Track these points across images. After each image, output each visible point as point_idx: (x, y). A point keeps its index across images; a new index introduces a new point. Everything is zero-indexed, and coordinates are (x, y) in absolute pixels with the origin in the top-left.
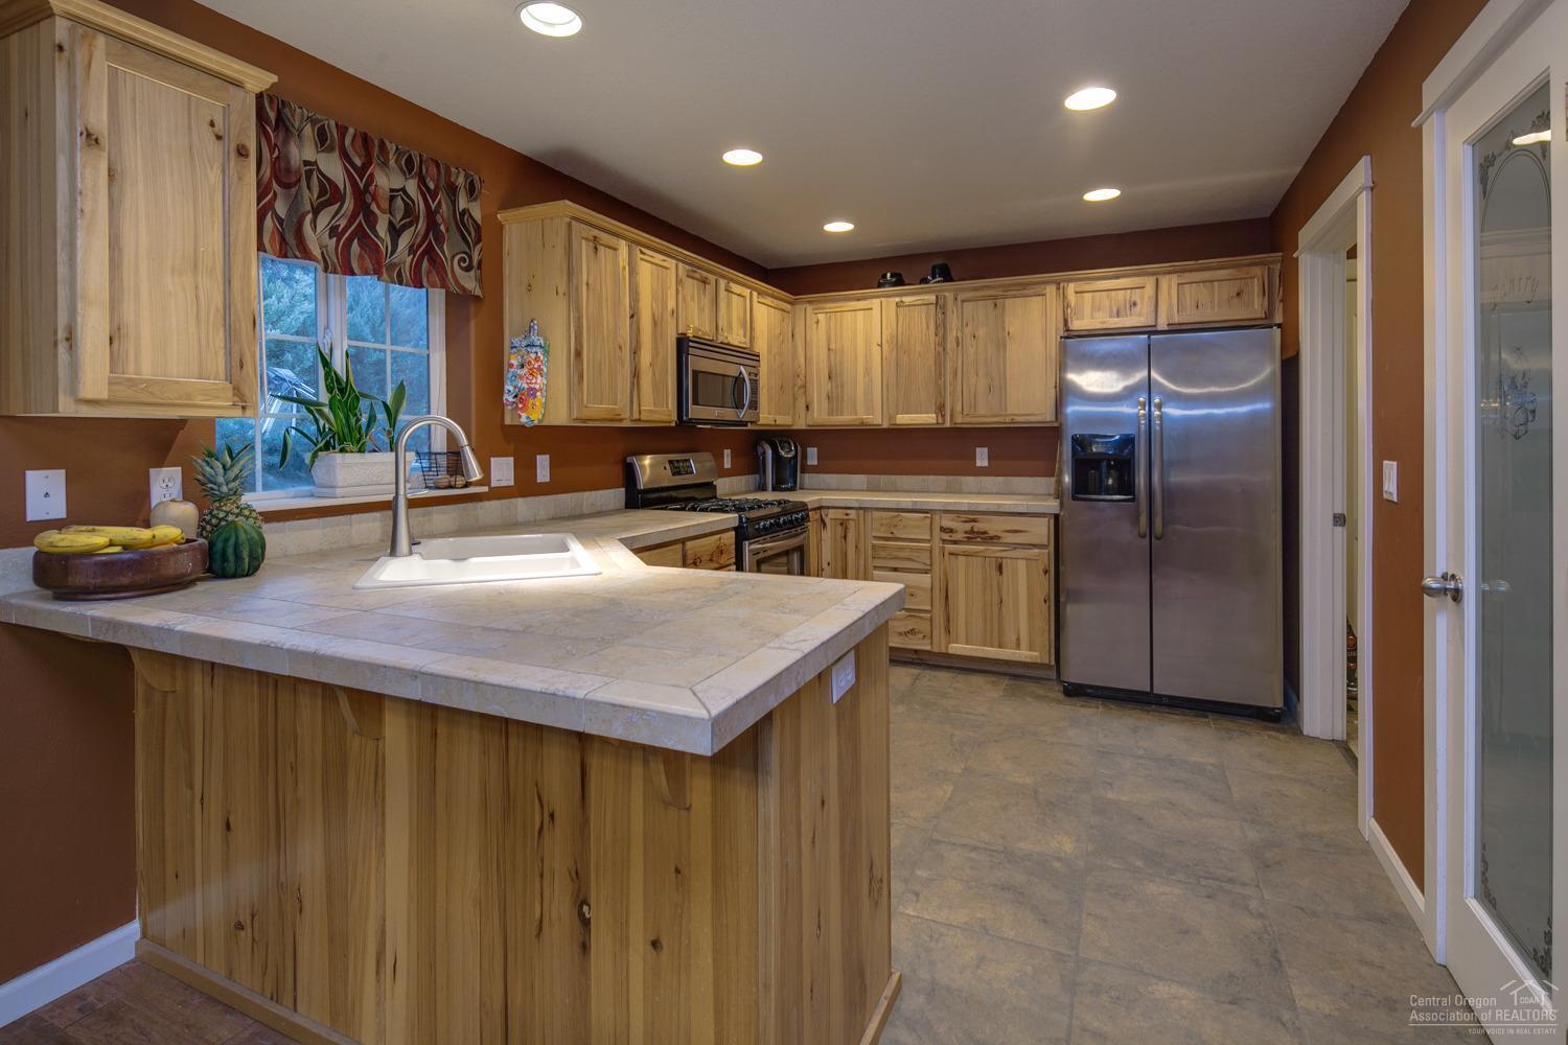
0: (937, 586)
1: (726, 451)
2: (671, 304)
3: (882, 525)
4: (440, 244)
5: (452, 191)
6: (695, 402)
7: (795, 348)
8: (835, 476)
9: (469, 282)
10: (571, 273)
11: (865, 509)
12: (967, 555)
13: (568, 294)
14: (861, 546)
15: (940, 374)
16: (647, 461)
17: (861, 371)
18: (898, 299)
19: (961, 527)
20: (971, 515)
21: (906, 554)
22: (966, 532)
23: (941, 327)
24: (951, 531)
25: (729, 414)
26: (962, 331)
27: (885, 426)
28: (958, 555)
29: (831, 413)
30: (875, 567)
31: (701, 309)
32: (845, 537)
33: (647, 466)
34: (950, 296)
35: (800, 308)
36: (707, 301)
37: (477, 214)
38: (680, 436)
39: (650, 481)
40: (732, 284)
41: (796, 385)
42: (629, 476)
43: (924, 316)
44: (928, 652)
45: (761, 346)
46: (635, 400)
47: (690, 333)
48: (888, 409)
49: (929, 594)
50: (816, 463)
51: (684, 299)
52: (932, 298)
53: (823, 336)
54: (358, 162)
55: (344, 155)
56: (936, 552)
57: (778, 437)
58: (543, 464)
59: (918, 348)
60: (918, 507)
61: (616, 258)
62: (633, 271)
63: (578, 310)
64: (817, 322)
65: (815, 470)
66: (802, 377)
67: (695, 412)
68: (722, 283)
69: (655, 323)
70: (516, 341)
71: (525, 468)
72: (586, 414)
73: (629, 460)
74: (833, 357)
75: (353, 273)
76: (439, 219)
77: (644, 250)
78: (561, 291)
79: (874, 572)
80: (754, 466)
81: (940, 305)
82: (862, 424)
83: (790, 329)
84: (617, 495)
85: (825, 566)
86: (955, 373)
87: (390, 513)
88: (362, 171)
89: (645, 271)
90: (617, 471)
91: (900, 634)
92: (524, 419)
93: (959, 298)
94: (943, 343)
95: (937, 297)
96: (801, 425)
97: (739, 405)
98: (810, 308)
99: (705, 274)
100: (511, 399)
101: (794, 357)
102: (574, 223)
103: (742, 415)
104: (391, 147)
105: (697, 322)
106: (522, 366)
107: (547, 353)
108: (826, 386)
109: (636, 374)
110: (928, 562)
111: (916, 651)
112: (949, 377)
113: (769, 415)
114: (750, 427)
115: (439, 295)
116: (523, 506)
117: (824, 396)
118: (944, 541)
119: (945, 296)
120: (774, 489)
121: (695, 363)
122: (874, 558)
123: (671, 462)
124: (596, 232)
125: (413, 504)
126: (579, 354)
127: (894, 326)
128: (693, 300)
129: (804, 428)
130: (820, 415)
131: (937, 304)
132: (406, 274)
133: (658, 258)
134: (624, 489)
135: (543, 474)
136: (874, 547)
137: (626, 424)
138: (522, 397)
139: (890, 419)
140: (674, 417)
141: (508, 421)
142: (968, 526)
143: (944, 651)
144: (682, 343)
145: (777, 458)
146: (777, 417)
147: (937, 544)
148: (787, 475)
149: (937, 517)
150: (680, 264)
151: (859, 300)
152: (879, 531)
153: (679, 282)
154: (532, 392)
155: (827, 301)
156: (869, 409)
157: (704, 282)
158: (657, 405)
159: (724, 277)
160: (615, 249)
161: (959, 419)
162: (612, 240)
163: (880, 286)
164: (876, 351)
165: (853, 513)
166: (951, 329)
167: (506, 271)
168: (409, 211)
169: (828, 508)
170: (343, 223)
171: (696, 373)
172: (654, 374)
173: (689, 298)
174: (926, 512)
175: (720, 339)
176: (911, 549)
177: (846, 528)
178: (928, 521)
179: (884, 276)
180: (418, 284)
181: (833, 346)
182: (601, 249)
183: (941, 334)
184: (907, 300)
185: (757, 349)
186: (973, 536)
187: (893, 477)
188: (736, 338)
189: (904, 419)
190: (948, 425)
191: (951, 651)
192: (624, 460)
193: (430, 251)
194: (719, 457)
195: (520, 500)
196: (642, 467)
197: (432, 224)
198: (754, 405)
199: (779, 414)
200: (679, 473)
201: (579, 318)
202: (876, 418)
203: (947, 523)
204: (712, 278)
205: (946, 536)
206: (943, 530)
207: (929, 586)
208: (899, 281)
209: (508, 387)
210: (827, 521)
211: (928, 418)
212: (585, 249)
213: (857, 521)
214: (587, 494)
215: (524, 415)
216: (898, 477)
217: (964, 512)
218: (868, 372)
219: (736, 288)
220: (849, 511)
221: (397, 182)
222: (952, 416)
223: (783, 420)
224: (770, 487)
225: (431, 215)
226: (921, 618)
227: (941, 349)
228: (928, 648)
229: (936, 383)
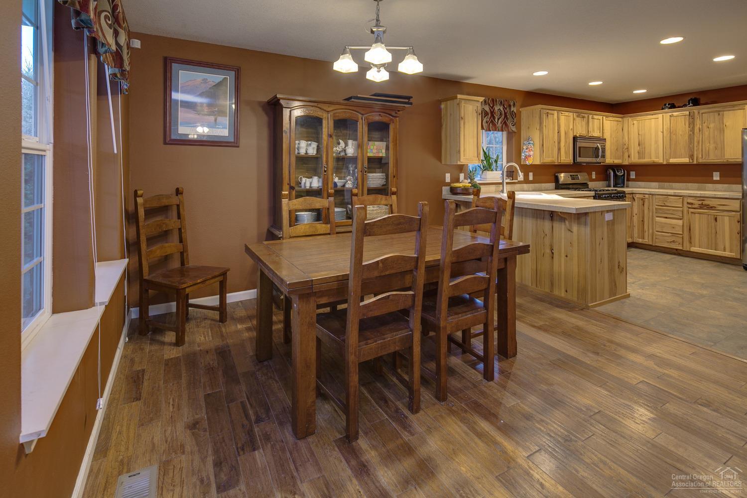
0: (685, 225)
1: (593, 172)
2: (571, 127)
3: (660, 200)
4: (507, 120)
5: (510, 106)
6: (580, 157)
7: (623, 135)
8: (643, 183)
9: (514, 129)
10: (541, 123)
11: (652, 195)
12: (699, 213)
13: (540, 130)
14: (651, 208)
15: (691, 143)
16: (562, 175)
17: (653, 143)
18: (670, 114)
19: (697, 203)
20: (702, 198)
21: (671, 212)
22: (699, 205)
23: (692, 124)
24: (692, 204)
25: (594, 160)
26: (702, 126)
27: (665, 163)
28: (695, 213)
29: (639, 158)
30: (657, 217)
31: (582, 126)
32: (643, 205)
33: (562, 176)
34: (696, 112)
35: (626, 119)
36: (584, 123)
37: (515, 111)
38: (574, 167)
39: (564, 181)
40: (594, 116)
41: (624, 148)
42: (557, 179)
43: (683, 120)
44: (681, 250)
45: (607, 136)
46: (559, 158)
47: (578, 135)
48: (666, 156)
49: (682, 228)
50: (634, 177)
51: (576, 124)
52: (687, 113)
53: (636, 130)
54: (492, 106)
55: (489, 105)
56: (685, 212)
57: (615, 167)
58: (531, 175)
59: (680, 133)
60: (676, 194)
61: (553, 117)
62: (558, 119)
63: (543, 133)
64: (634, 124)
65: (633, 180)
66: (627, 145)
67: (579, 160)
68: (590, 116)
69: (566, 134)
70: (525, 142)
71: (526, 176)
72: (545, 161)
73: (556, 175)
74: (640, 137)
75: (490, 131)
76: (507, 114)
77: (562, 112)
78: (538, 129)
79: (657, 218)
80: (607, 178)
81: (691, 116)
82: (654, 162)
83: (621, 127)
84: (553, 185)
85: (634, 215)
86: (699, 142)
87: (502, 185)
88: (492, 108)
89: (562, 118)
90: (553, 178)
91: (668, 242)
92: (527, 163)
93: (701, 113)
94: (693, 130)
95: (690, 113)
96: (626, 163)
97: (597, 156)
98: (630, 119)
99: (583, 115)
100: (523, 157)
101: (623, 138)
102: (542, 110)
103: (598, 160)
104: (498, 100)
105: (580, 130)
106: (527, 149)
107: (534, 145)
108: (637, 148)
109: (559, 149)
110: (681, 215)
111: (677, 250)
112: (696, 144)
113: (609, 160)
114: (602, 164)
115: (505, 133)
116: (525, 186)
117: (636, 152)
118: (689, 208)
119: (694, 112)
120: (614, 187)
121: (579, 144)
122: (656, 213)
123: (571, 175)
124: (548, 111)
125: (507, 183)
126: (543, 145)
127: (669, 125)
128: (579, 124)
129: (627, 164)
130: (635, 159)
131: (689, 115)
132: (500, 129)
133: (567, 114)
134: (554, 184)
135: (531, 178)
136: (656, 208)
137: (556, 164)
138: (527, 157)
139: (667, 160)
140: (572, 161)
141: (522, 164)
142: (700, 202)
143: (688, 250)
144: (575, 139)
145: (615, 176)
146: (614, 160)
147: (685, 209)
148: (620, 181)
149: (685, 199)
150: (574, 114)
151: (652, 115)
152: (659, 203)
153: (574, 119)
154: (530, 156)
155: (638, 116)
156: (657, 157)
157: (583, 117)
158: (566, 158)
159: (591, 114)
160: (553, 114)
161: (701, 161)
162: (552, 112)
163: (663, 109)
164: (660, 134)
165: (647, 196)
166: (697, 124)
167: (522, 123)
168: (501, 114)
169: (636, 194)
170: (488, 120)
171: (580, 148)
172: (565, 149)
173: (577, 124)
174: (681, 196)
175: (590, 135)
176: (673, 210)
177: (644, 201)
178: (681, 200)
179: (665, 105)
180: (502, 131)
181: (640, 133)
182: (549, 115)
183: (692, 126)
184: (675, 114)
185: (605, 137)
186: (702, 206)
187: (671, 184)
188: (596, 134)
189: (673, 161)
190: (695, 162)
191: (691, 250)
192: (555, 175)
193: (505, 123)
194: (590, 174)
195: (525, 185)
196: (561, 177)
197: (506, 116)
198: (603, 156)
199: (616, 159)
200: (574, 179)
201: (543, 135)
202: (660, 160)
203: (690, 200)
204: (586, 116)
205: (690, 206)
206: (688, 203)
207: (682, 224)
208: (673, 106)
209: (523, 154)
210: (636, 198)
211: (686, 160)
212: (545, 116)
213: (649, 199)
214: (543, 184)
215: (527, 162)
216: (673, 184)
217: (698, 197)
218: (656, 142)
219: (595, 117)
220: (645, 195)
221: (499, 107)
222: (697, 159)
223: (617, 161)
224: (612, 186)
225: (505, 114)
226: (678, 237)
227: (691, 133)
228: (681, 248)
229: (689, 146)
